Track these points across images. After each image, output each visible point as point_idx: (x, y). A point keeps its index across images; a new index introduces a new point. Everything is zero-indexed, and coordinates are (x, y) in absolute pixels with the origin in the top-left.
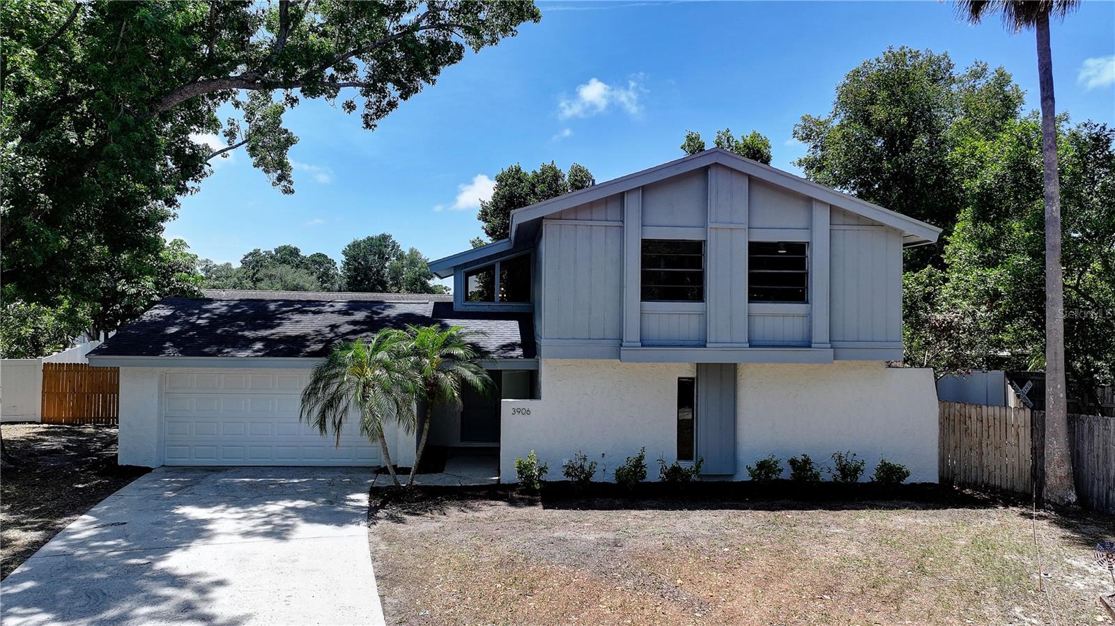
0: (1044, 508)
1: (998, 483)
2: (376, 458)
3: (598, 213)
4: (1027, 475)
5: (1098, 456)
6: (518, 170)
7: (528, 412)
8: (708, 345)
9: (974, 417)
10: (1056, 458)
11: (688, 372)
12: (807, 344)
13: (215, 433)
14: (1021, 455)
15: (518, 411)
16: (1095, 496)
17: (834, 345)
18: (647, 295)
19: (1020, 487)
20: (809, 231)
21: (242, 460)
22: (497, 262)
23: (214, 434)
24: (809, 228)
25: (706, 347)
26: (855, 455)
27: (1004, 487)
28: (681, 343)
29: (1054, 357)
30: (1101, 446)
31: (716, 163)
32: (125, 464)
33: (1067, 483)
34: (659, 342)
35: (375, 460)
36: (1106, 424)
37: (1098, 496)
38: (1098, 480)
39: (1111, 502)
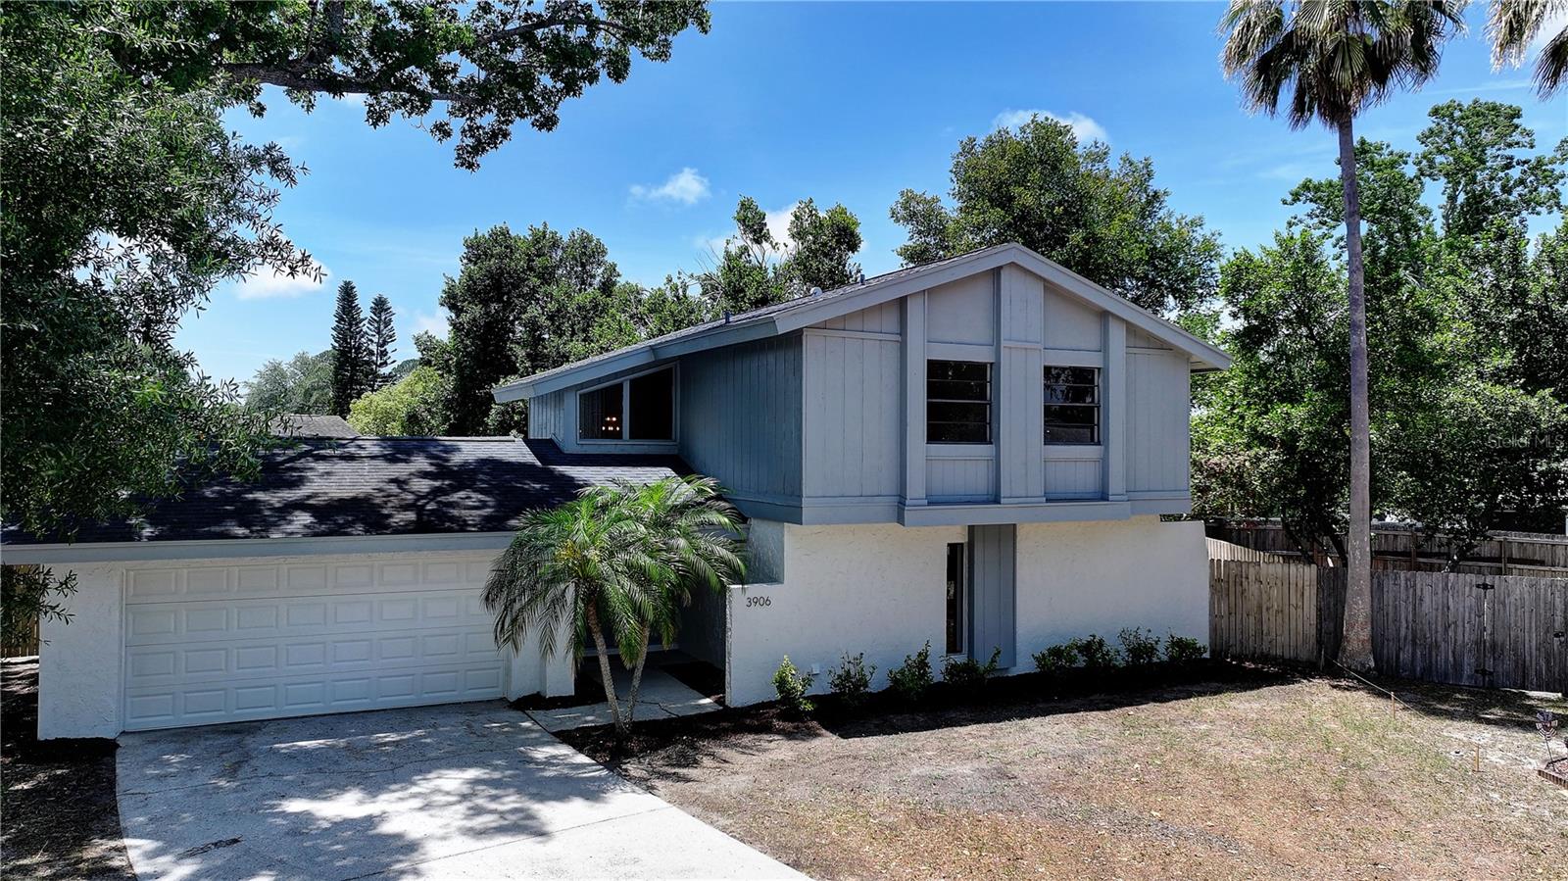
0: (1344, 678)
1: (1279, 652)
2: (497, 687)
3: (872, 323)
4: (1313, 640)
5: (1387, 614)
6: (505, 233)
7: (767, 602)
8: (1002, 501)
9: (1252, 577)
10: (1361, 619)
11: (960, 537)
12: (1103, 496)
13: (223, 667)
14: (1305, 619)
15: (754, 601)
16: (1385, 658)
17: (1131, 494)
18: (935, 435)
19: (1304, 655)
20: (1102, 353)
21: (273, 709)
22: (626, 380)
23: (221, 670)
24: (1104, 348)
25: (1000, 503)
26: (1150, 631)
27: (1287, 656)
28: (968, 498)
29: (1361, 507)
30: (1391, 603)
31: (1013, 263)
32: (52, 737)
33: (1368, 646)
34: (943, 499)
35: (495, 689)
36: (1396, 579)
37: (1388, 658)
38: (1388, 640)
39: (1401, 664)
